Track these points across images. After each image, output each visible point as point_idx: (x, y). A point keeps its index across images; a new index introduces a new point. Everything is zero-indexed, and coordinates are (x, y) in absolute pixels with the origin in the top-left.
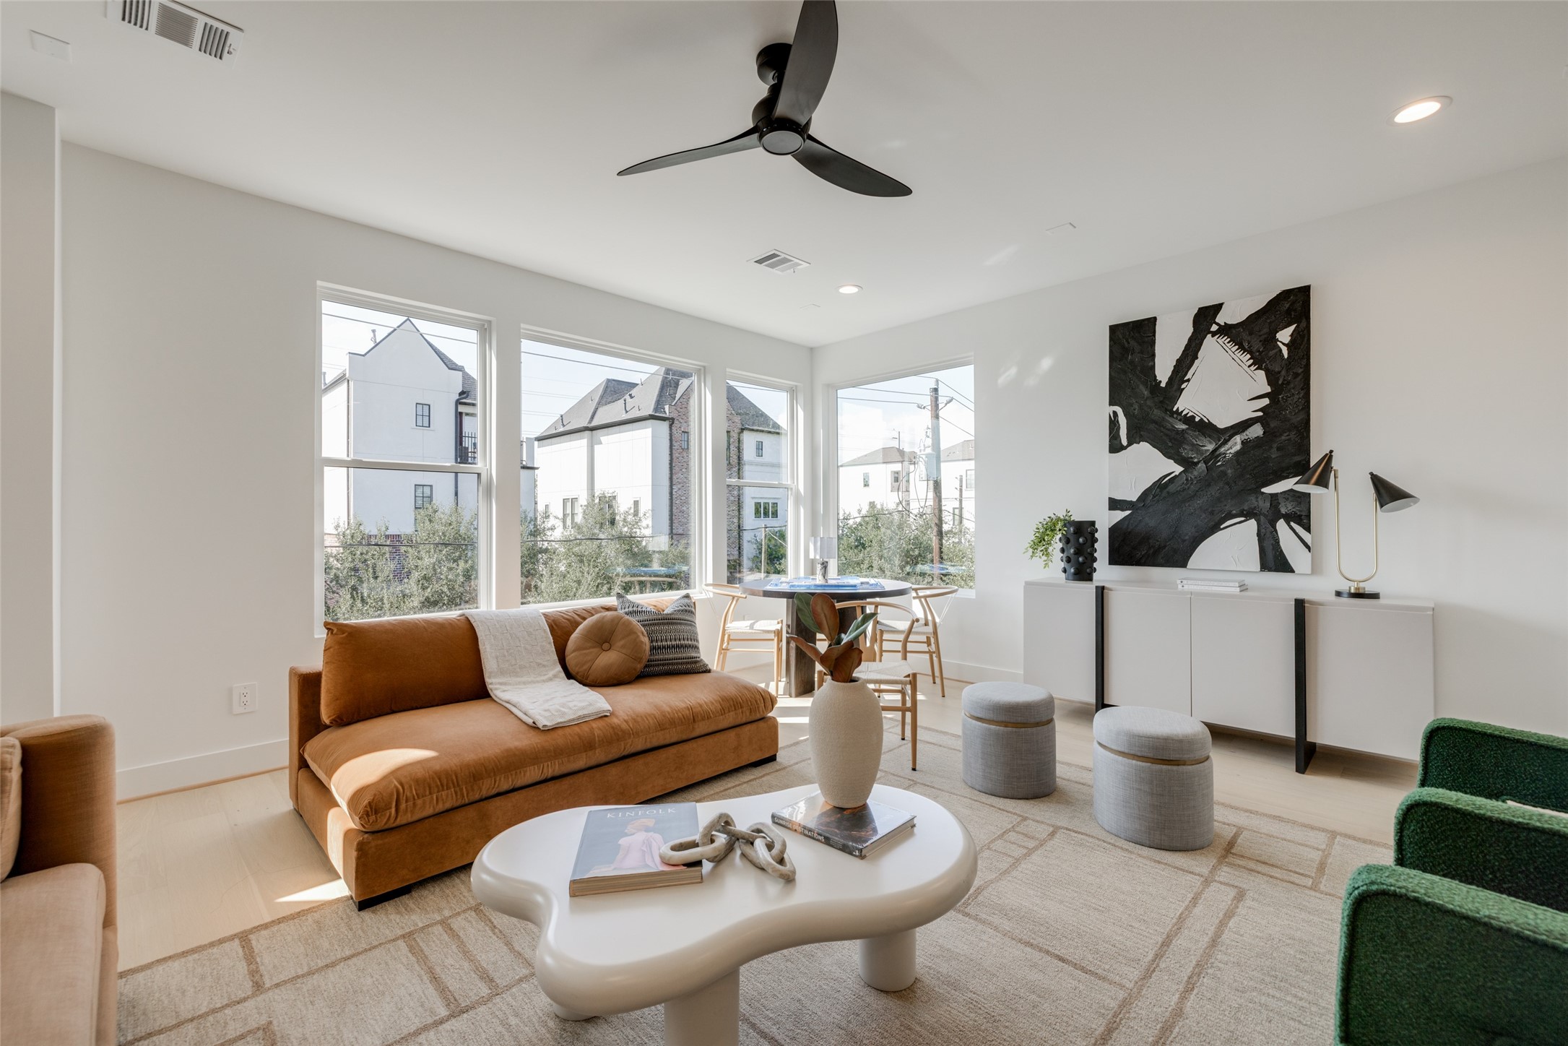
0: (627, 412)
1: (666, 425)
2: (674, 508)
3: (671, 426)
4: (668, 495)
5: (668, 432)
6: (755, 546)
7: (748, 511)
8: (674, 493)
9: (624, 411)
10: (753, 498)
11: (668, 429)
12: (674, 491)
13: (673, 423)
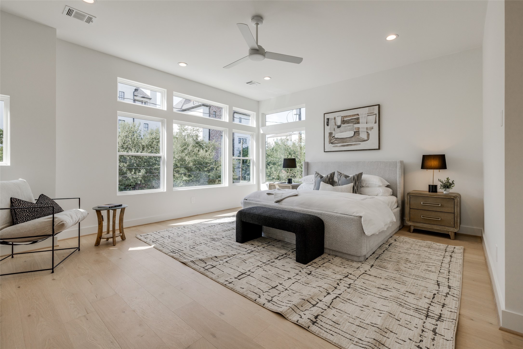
0: (194, 104)
1: (208, 108)
2: (211, 137)
3: (209, 109)
4: (208, 133)
5: (209, 111)
6: (239, 152)
7: (236, 141)
8: (210, 132)
9: (193, 104)
10: (238, 136)
11: (209, 110)
12: (210, 131)
13: (210, 108)
